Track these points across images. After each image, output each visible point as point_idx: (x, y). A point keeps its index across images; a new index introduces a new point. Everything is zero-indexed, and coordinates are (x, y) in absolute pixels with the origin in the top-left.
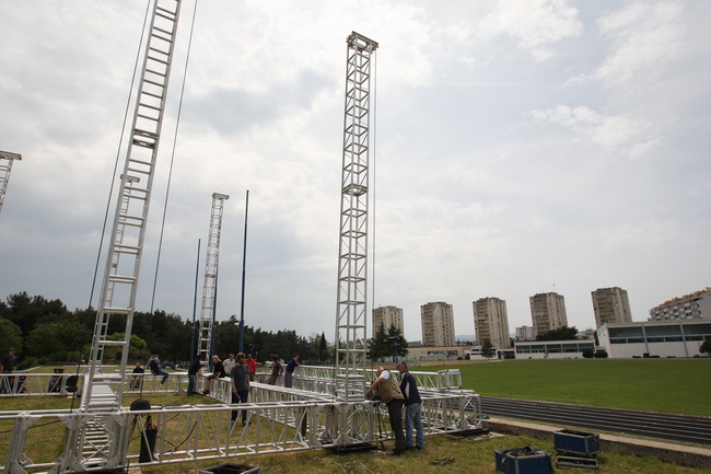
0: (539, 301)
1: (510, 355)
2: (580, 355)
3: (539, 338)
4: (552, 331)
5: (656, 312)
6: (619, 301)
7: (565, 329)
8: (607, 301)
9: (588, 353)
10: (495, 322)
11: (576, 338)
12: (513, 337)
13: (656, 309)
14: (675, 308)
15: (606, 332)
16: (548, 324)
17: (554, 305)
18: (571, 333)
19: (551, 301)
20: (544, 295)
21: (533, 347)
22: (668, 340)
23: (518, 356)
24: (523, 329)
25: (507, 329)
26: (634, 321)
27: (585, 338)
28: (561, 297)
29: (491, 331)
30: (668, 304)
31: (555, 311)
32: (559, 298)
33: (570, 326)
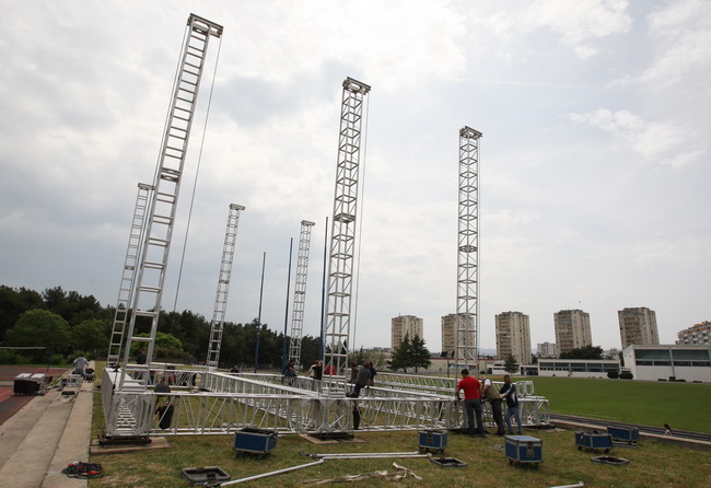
0: (564, 318)
1: (533, 372)
2: (604, 375)
3: (563, 356)
4: (576, 350)
5: (684, 335)
6: (647, 321)
7: (590, 347)
8: (634, 321)
9: (613, 373)
10: (517, 337)
11: (601, 358)
12: (534, 353)
13: (684, 332)
14: (705, 332)
15: (632, 353)
16: (572, 342)
17: (579, 322)
18: (596, 353)
19: (576, 318)
20: (569, 312)
21: (556, 364)
22: (696, 364)
23: (541, 373)
24: (545, 346)
25: (529, 345)
26: (661, 343)
27: (610, 358)
28: (587, 315)
29: (513, 347)
30: (697, 328)
31: (579, 329)
32: (585, 316)
33: (594, 345)
